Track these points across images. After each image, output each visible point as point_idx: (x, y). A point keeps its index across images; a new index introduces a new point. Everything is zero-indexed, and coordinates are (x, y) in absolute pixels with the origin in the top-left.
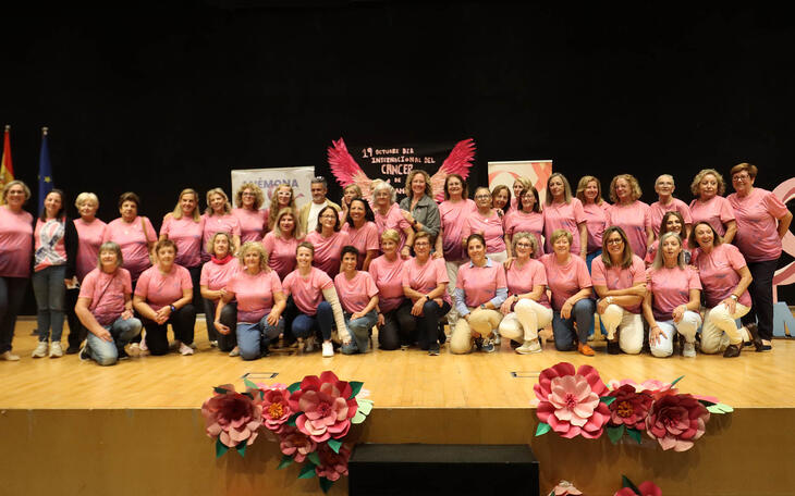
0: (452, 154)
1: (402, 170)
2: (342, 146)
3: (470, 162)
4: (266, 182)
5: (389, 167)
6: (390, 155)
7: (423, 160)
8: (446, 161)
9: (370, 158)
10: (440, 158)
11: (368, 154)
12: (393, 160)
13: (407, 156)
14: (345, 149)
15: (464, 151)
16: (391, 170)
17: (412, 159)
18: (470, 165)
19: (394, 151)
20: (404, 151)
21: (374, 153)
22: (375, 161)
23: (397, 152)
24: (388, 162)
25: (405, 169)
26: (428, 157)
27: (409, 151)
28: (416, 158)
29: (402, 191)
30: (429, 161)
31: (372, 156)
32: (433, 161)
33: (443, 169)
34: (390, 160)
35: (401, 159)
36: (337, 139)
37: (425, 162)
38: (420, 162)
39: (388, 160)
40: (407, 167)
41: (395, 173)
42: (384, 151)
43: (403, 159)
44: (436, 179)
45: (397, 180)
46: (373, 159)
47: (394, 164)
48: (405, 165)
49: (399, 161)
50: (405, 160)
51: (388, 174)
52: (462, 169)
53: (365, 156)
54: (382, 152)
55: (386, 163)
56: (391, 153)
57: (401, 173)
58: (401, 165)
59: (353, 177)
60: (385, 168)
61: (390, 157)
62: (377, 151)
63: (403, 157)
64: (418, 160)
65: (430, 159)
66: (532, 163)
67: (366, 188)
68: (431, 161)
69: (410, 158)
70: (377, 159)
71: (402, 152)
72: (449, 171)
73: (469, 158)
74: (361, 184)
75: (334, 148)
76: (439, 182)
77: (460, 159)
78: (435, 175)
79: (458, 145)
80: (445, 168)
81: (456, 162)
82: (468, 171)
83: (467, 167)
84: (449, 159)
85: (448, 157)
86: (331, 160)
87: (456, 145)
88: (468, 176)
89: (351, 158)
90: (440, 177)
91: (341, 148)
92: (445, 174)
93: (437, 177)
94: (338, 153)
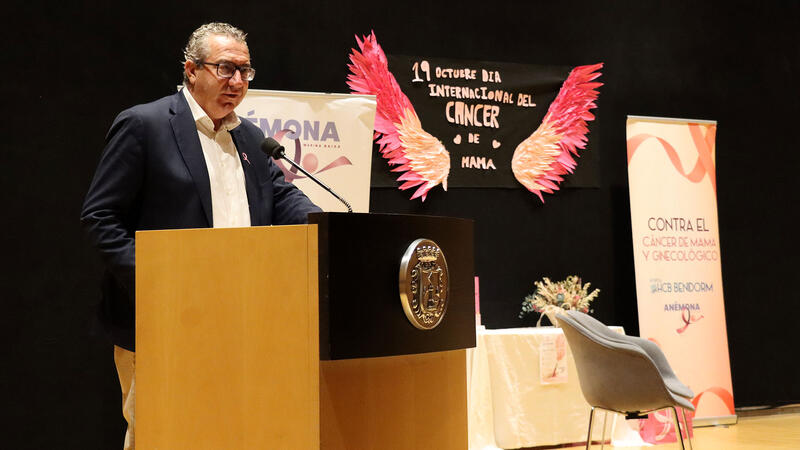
0: (563, 91)
1: (480, 118)
2: (374, 49)
3: (592, 111)
4: (265, 122)
5: (459, 108)
6: (462, 82)
7: (515, 99)
8: (554, 106)
9: (426, 83)
10: (545, 94)
11: (422, 74)
12: (467, 93)
13: (492, 87)
14: (383, 59)
15: (582, 85)
16: (464, 115)
17: (498, 95)
18: (591, 118)
19: (468, 74)
20: (486, 76)
21: (432, 72)
22: (435, 92)
23: (473, 77)
24: (458, 96)
25: (486, 115)
26: (523, 94)
27: (494, 78)
28: (506, 94)
29: (480, 163)
30: (524, 101)
31: (429, 79)
32: (532, 102)
33: (549, 122)
34: (461, 93)
35: (480, 93)
36: (364, 33)
37: (519, 104)
38: (511, 102)
39: (458, 91)
40: (489, 111)
41: (469, 122)
42: (450, 71)
43: (484, 93)
44: (537, 141)
45: (473, 138)
46: (432, 86)
47: (469, 102)
48: (487, 107)
49: (478, 97)
50: (487, 95)
51: (457, 122)
52: (578, 125)
53: (417, 79)
54: (447, 73)
55: (455, 99)
56: (462, 76)
57: (480, 125)
58: (479, 106)
59: (397, 125)
60: (453, 110)
61: (461, 87)
62: (438, 69)
63: (484, 89)
64: (508, 98)
65: (527, 99)
66: (690, 124)
67: (419, 152)
68: (527, 102)
69: (497, 92)
70: (438, 87)
71: (481, 78)
72: (559, 128)
73: (590, 103)
74: (412, 141)
75: (359, 50)
76: (542, 149)
77: (576, 103)
78: (535, 133)
79: (575, 74)
80: (552, 120)
81: (570, 110)
82: (586, 131)
83: (587, 122)
84: (558, 101)
85: (557, 98)
86: (354, 82)
87: (571, 74)
88: (587, 140)
89: (393, 80)
90: (544, 138)
91: (374, 55)
92: (552, 133)
93: (537, 137)
94: (368, 66)
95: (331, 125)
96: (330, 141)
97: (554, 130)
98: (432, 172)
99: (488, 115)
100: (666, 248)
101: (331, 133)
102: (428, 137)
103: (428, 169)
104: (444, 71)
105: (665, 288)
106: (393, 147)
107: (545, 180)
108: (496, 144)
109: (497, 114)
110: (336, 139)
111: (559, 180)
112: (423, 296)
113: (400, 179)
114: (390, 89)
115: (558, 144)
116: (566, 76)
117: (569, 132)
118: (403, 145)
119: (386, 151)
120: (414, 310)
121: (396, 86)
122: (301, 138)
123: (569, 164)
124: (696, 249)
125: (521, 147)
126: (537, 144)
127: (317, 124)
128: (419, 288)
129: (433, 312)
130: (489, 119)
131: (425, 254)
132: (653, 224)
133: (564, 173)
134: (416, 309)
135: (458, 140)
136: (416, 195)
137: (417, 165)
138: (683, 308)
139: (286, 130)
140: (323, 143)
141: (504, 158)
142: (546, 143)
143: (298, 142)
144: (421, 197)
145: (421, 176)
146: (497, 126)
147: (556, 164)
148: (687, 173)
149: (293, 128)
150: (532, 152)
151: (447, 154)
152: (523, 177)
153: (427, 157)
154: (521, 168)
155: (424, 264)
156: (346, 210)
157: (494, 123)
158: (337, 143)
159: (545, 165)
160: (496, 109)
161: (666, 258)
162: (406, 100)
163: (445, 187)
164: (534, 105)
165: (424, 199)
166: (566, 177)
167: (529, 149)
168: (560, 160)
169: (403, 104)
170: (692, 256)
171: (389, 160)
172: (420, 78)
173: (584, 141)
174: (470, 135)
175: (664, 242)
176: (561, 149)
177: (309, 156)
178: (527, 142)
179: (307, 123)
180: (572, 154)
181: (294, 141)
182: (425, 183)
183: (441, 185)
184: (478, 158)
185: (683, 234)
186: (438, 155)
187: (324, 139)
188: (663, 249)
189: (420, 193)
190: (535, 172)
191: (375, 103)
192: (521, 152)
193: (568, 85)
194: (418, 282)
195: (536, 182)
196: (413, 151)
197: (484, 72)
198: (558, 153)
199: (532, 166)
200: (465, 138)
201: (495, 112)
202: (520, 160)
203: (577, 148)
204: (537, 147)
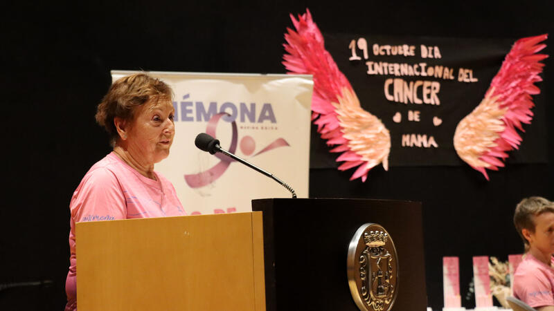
0: (506, 65)
1: (420, 94)
3: (536, 84)
5: (398, 85)
6: (400, 59)
7: (456, 74)
8: (496, 81)
9: (364, 61)
10: (487, 69)
11: (360, 52)
12: (406, 70)
13: (431, 62)
14: (319, 38)
16: (403, 93)
17: (438, 71)
18: (536, 92)
19: (406, 50)
20: (425, 52)
21: (370, 50)
22: (373, 69)
23: (412, 53)
24: (397, 73)
25: (426, 92)
26: (464, 68)
27: (433, 53)
28: (446, 70)
29: (421, 141)
30: (466, 76)
31: (366, 56)
32: (474, 77)
33: (491, 97)
34: (400, 70)
35: (419, 69)
36: (299, 13)
37: (460, 79)
38: (452, 78)
39: (397, 69)
40: (429, 88)
41: (408, 100)
42: (388, 48)
43: (423, 69)
44: (480, 117)
45: (414, 116)
46: (369, 64)
47: (408, 79)
48: (427, 84)
49: (417, 74)
50: (426, 71)
51: (397, 100)
52: (522, 99)
53: (355, 57)
54: (385, 50)
55: (393, 77)
56: (400, 53)
57: (420, 102)
58: (419, 83)
59: (335, 104)
60: (391, 88)
61: (400, 63)
62: (376, 47)
63: (423, 65)
64: (448, 74)
65: (468, 74)
67: (358, 131)
68: (469, 78)
69: (437, 68)
70: (376, 65)
71: (420, 55)
72: (503, 103)
73: (535, 76)
74: (350, 120)
75: (294, 29)
76: (485, 125)
77: (520, 77)
78: (477, 109)
79: (518, 47)
80: (496, 93)
81: (513, 84)
82: (531, 105)
83: (532, 96)
84: (501, 75)
85: (500, 72)
86: (290, 62)
87: (514, 46)
88: (532, 114)
89: (330, 60)
90: (487, 114)
91: (309, 34)
92: (495, 109)
93: (479, 113)
94: (304, 45)
95: (267, 107)
96: (267, 123)
98: (371, 151)
99: (428, 91)
101: (268, 113)
102: (366, 116)
103: (367, 149)
104: (382, 48)
106: (332, 127)
107: (490, 157)
108: (437, 121)
109: (437, 91)
110: (273, 120)
112: (372, 282)
113: (340, 159)
114: (326, 68)
115: (502, 120)
116: (509, 49)
117: (514, 106)
118: (342, 125)
119: (324, 132)
120: (363, 298)
121: (332, 65)
122: (238, 121)
123: (514, 140)
125: (463, 123)
126: (480, 120)
127: (253, 106)
128: (367, 275)
129: (383, 299)
130: (429, 96)
131: (372, 239)
133: (509, 149)
134: (366, 297)
135: (397, 118)
136: (356, 175)
137: (356, 144)
139: (222, 113)
140: (259, 125)
141: (446, 135)
143: (234, 125)
145: (361, 156)
146: (438, 103)
147: (501, 141)
149: (229, 111)
150: (475, 128)
151: (386, 132)
152: (466, 154)
153: (366, 136)
154: (464, 145)
155: (373, 250)
156: (290, 196)
157: (434, 100)
158: (274, 125)
159: (488, 141)
160: (437, 85)
162: (343, 79)
163: (386, 167)
164: (475, 80)
165: (364, 179)
166: (511, 152)
167: (472, 125)
168: (504, 136)
169: (340, 83)
171: (327, 140)
172: (358, 55)
173: (529, 115)
174: (410, 113)
176: (505, 125)
177: (246, 138)
178: (469, 118)
179: (243, 105)
181: (229, 125)
182: (365, 163)
183: (381, 165)
184: (419, 136)
186: (377, 134)
187: (261, 120)
189: (361, 173)
190: (478, 148)
191: (311, 82)
192: (464, 129)
193: (512, 58)
194: (366, 268)
195: (481, 159)
196: (352, 130)
197: (423, 48)
198: (502, 129)
199: (475, 143)
200: (405, 116)
201: (435, 88)
202: (462, 137)
203: (522, 123)
204: (480, 123)
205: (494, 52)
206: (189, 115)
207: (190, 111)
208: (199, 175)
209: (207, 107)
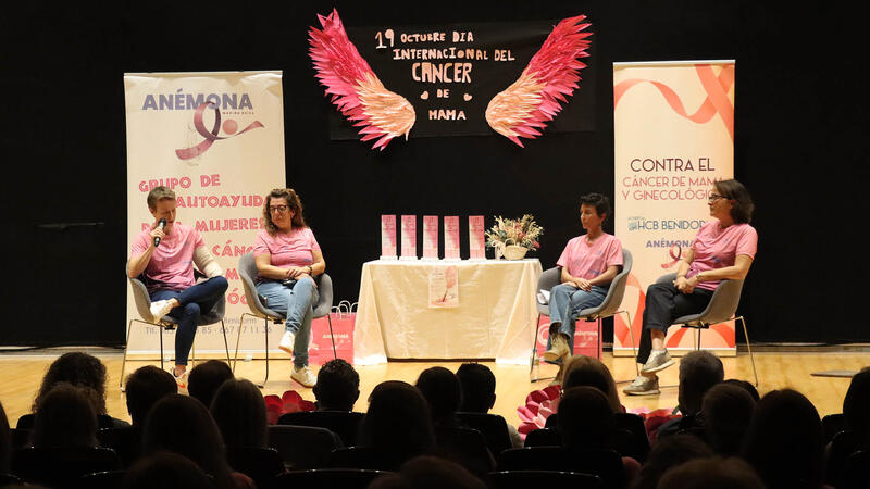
0: (547, 43)
1: (450, 73)
2: (335, 24)
3: (580, 59)
4: (190, 97)
5: (426, 67)
6: (430, 45)
7: (491, 54)
8: (535, 59)
9: (390, 49)
10: (525, 51)
11: (386, 41)
12: (433, 54)
13: (461, 46)
14: (342, 31)
15: (570, 36)
16: (430, 73)
17: (470, 53)
18: (582, 66)
19: (436, 37)
20: (456, 37)
21: (397, 38)
22: (400, 55)
23: (442, 39)
24: (425, 57)
25: (457, 72)
26: (501, 49)
27: (466, 37)
28: (479, 51)
29: (450, 115)
30: (502, 56)
31: (393, 45)
32: (512, 56)
33: (529, 73)
34: (427, 55)
35: (448, 53)
36: (326, 13)
37: (495, 59)
38: (486, 58)
39: (425, 53)
40: (461, 68)
41: (438, 80)
42: (416, 36)
43: (453, 53)
44: (516, 92)
45: (442, 94)
46: (397, 51)
47: (436, 62)
48: (457, 65)
49: (446, 57)
50: (456, 54)
51: (424, 80)
52: (564, 74)
53: (381, 46)
54: (414, 39)
55: (421, 61)
56: (430, 39)
57: (450, 81)
58: (449, 65)
59: (356, 87)
60: (419, 70)
61: (428, 49)
62: (404, 35)
63: (453, 49)
64: (481, 55)
65: (505, 54)
66: (696, 65)
67: (382, 109)
68: (507, 57)
69: (468, 51)
70: (403, 51)
71: (452, 39)
72: (541, 79)
73: (580, 52)
74: (372, 99)
75: (321, 28)
76: (521, 99)
77: (562, 54)
78: (513, 85)
79: (560, 27)
81: (554, 61)
82: (578, 79)
83: (577, 70)
84: (541, 53)
85: (540, 50)
88: (577, 87)
89: (354, 49)
90: (524, 89)
91: (334, 29)
92: (533, 84)
93: (516, 88)
94: (328, 39)
95: (245, 97)
96: (246, 109)
97: (535, 80)
98: (394, 125)
99: (460, 71)
100: (655, 188)
101: (246, 102)
102: (391, 95)
103: (390, 123)
104: (410, 36)
105: (650, 225)
106: (352, 106)
107: (525, 127)
108: (468, 97)
109: (469, 71)
110: (251, 107)
111: (543, 126)
113: (361, 132)
115: (539, 94)
117: (554, 81)
118: (364, 103)
119: (343, 110)
121: (356, 54)
122: (221, 108)
124: (695, 188)
125: (496, 98)
126: (517, 95)
127: (235, 96)
130: (460, 76)
132: (637, 165)
133: (547, 119)
135: (425, 96)
136: (375, 146)
137: (377, 120)
138: (673, 244)
139: (208, 102)
140: (241, 111)
142: (526, 93)
143: (217, 111)
144: (380, 147)
145: (381, 129)
146: (469, 81)
147: (536, 112)
148: (690, 114)
149: (213, 100)
150: (509, 102)
151: (412, 108)
152: (496, 125)
153: (389, 112)
157: (466, 79)
158: (251, 111)
159: (524, 113)
160: (470, 65)
161: (653, 197)
162: (366, 65)
163: (407, 138)
164: (514, 59)
165: (383, 148)
167: (506, 100)
168: (541, 108)
169: (363, 69)
170: (690, 195)
171: (349, 117)
172: (384, 44)
173: (573, 88)
174: (439, 92)
175: (653, 182)
176: (542, 98)
178: (503, 93)
179: (225, 96)
180: (558, 101)
181: (214, 111)
182: (386, 134)
183: (404, 135)
184: (448, 111)
185: (679, 173)
186: (401, 110)
187: (241, 107)
188: (649, 189)
189: (380, 144)
190: (511, 120)
191: (280, 77)
192: (497, 103)
195: (512, 129)
196: (375, 108)
197: (456, 34)
199: (508, 115)
200: (433, 95)
201: (467, 68)
202: (494, 110)
203: (564, 94)
204: (515, 97)
205: (534, 32)
206: (181, 105)
207: (183, 102)
208: (188, 149)
209: (195, 98)
